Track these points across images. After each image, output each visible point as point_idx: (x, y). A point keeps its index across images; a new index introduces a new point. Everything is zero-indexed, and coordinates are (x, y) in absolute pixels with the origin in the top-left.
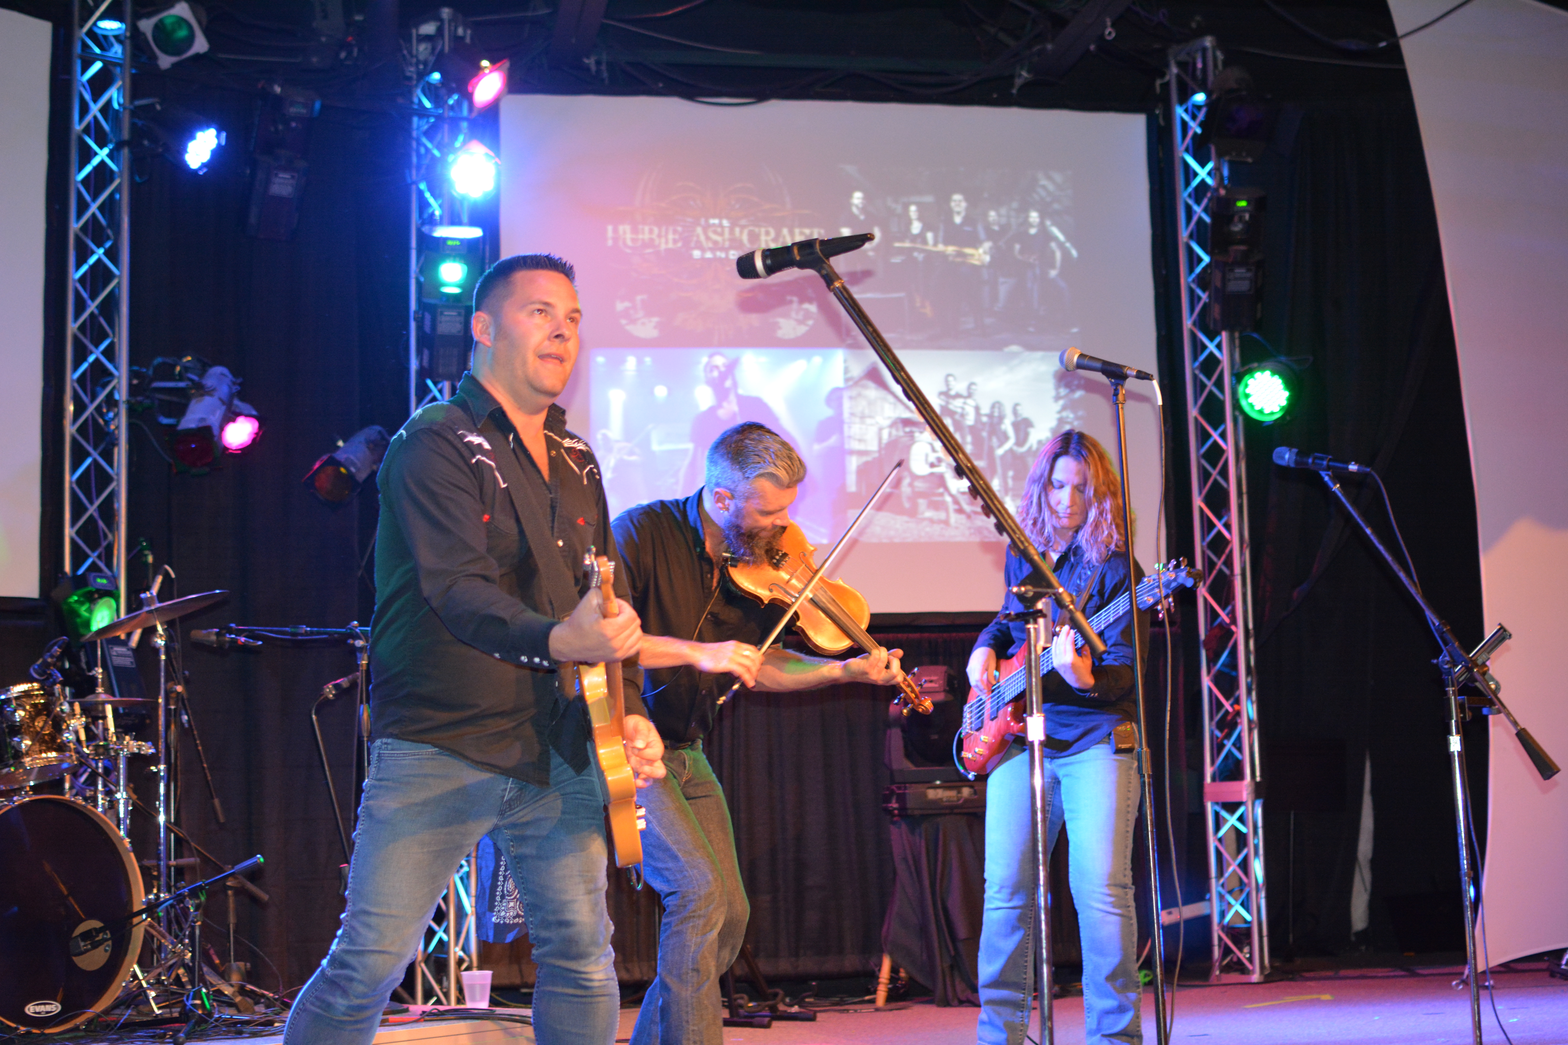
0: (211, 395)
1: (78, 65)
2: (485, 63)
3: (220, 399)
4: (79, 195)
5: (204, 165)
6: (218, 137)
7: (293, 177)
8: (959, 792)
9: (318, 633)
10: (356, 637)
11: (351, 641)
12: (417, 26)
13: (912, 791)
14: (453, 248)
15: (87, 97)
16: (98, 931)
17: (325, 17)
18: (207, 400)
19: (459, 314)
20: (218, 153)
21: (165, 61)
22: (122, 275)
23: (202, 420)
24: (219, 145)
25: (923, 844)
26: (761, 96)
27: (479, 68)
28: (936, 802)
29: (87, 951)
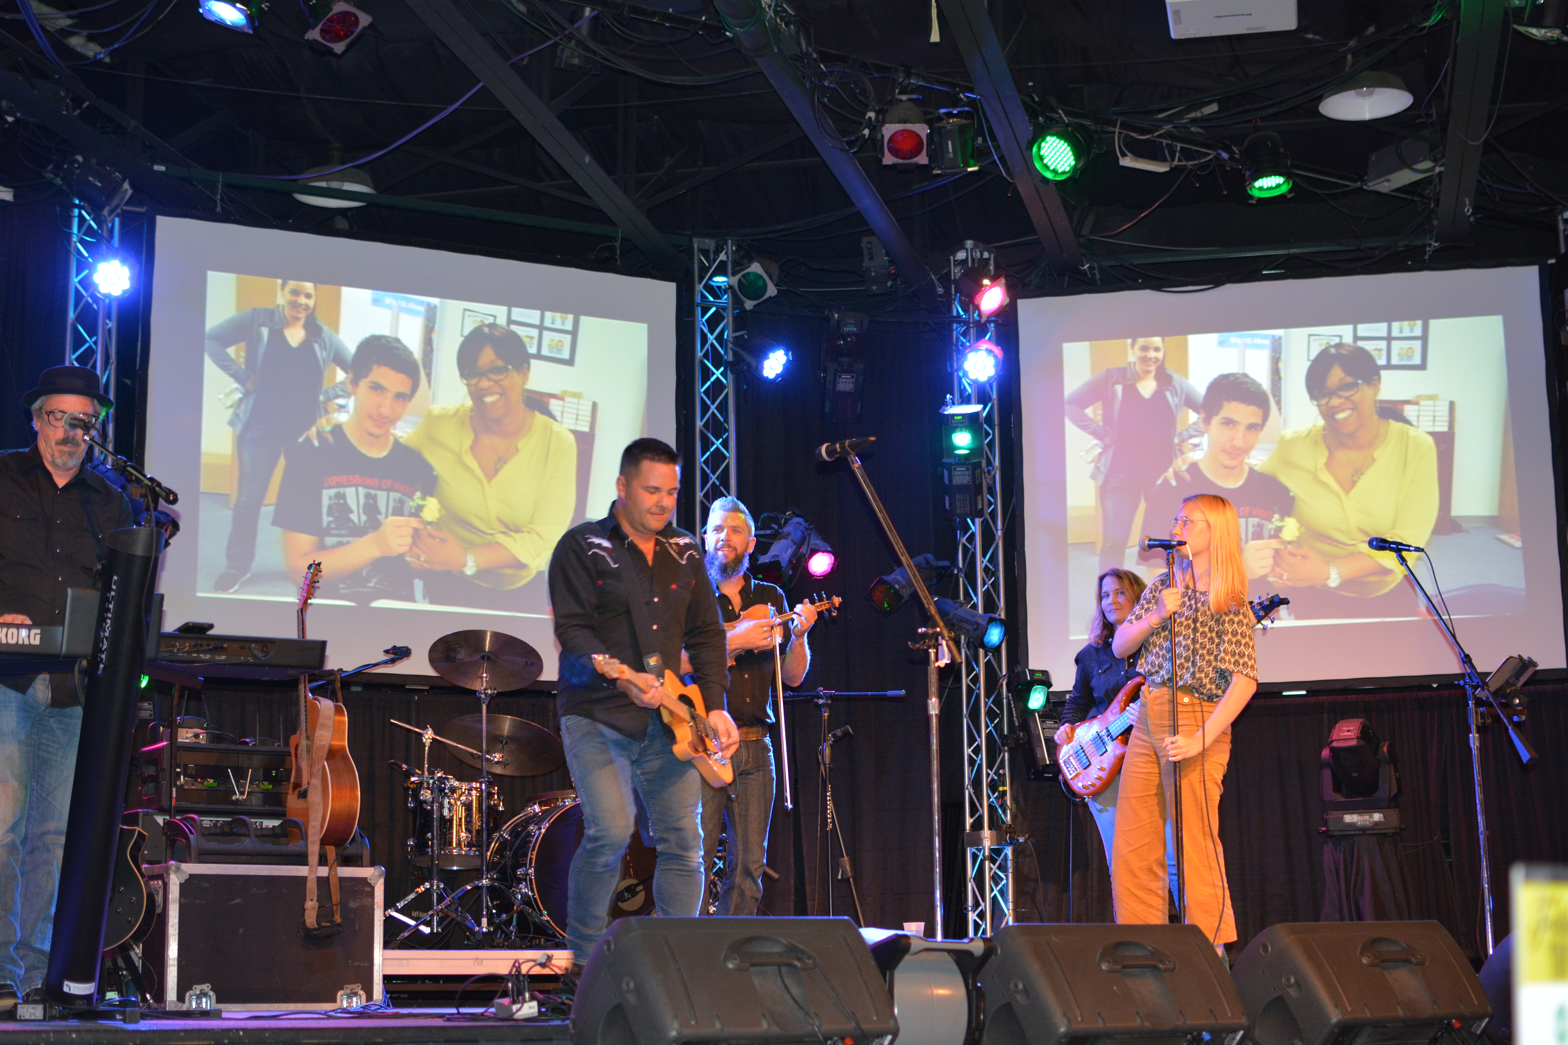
0: (786, 539)
1: (699, 311)
2: (986, 282)
3: (792, 541)
4: (702, 400)
5: (778, 376)
6: (786, 354)
7: (852, 377)
8: (1371, 817)
9: (798, 696)
10: (819, 697)
11: (816, 700)
12: (954, 253)
13: (1332, 816)
14: (959, 422)
15: (706, 330)
16: (636, 885)
17: (871, 259)
18: (783, 541)
19: (968, 469)
20: (788, 367)
21: (749, 305)
22: (731, 455)
23: (777, 556)
24: (788, 360)
25: (1342, 858)
26: (1218, 282)
27: (982, 286)
28: (1352, 825)
29: (629, 899)
